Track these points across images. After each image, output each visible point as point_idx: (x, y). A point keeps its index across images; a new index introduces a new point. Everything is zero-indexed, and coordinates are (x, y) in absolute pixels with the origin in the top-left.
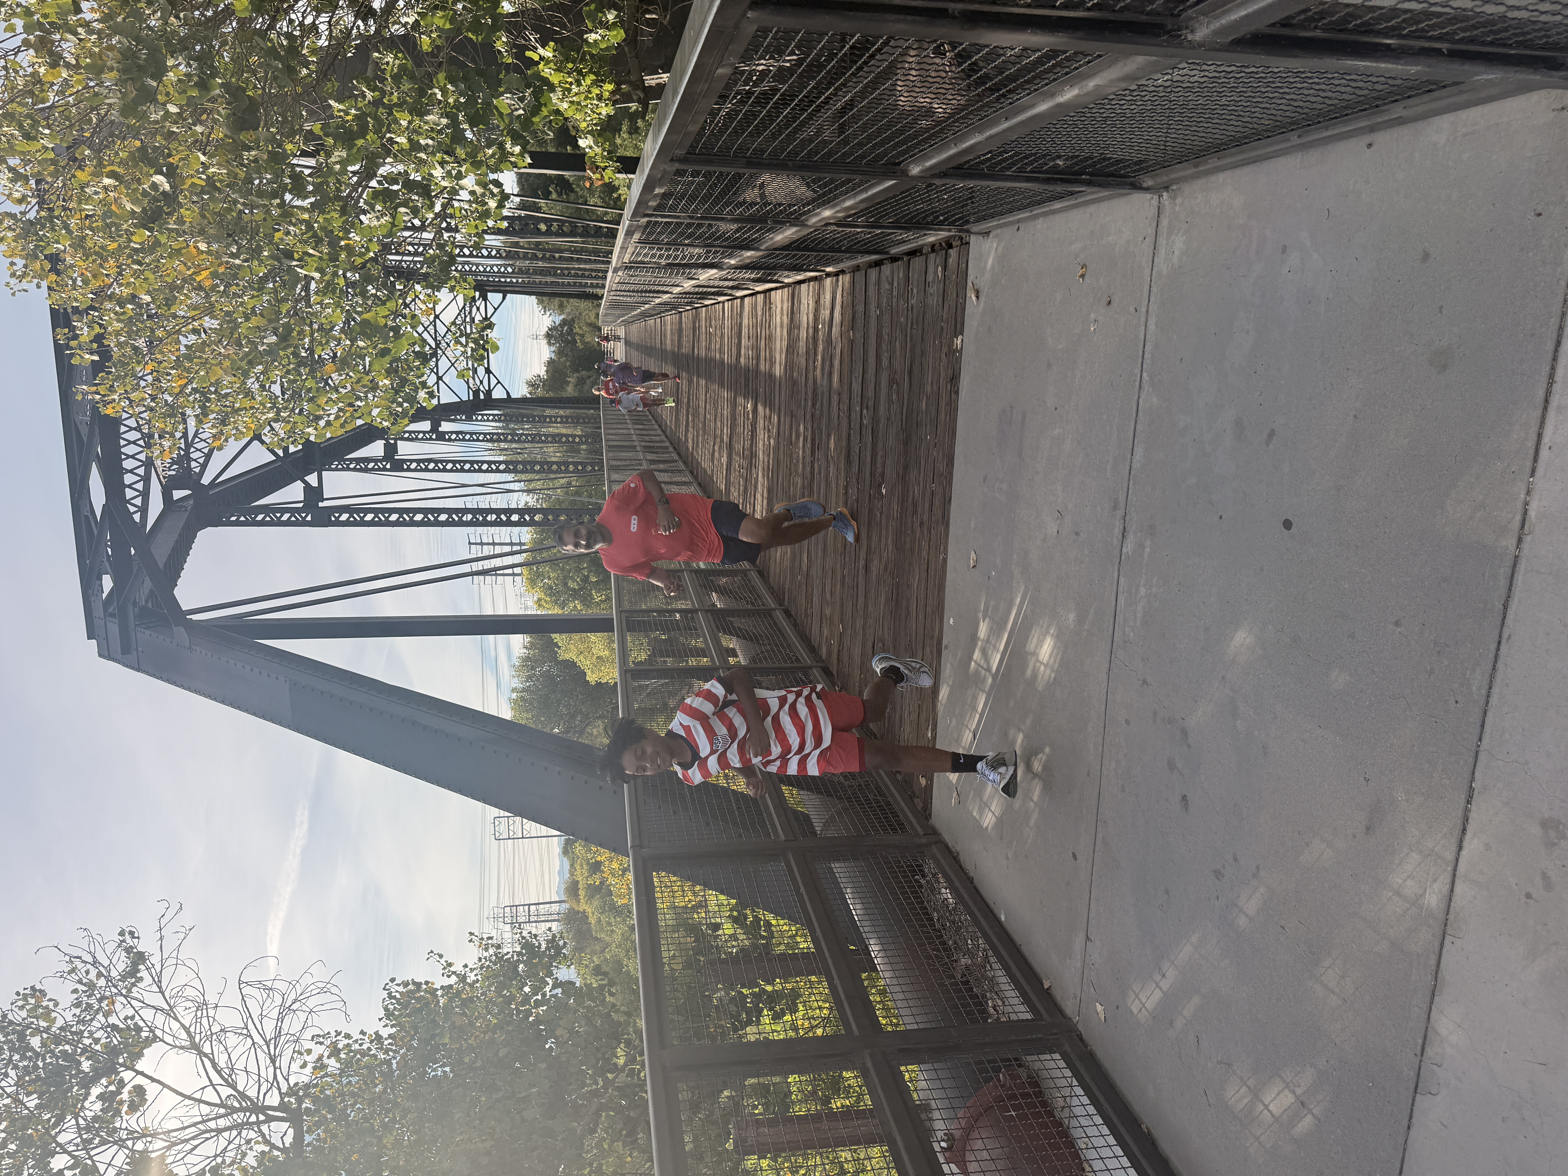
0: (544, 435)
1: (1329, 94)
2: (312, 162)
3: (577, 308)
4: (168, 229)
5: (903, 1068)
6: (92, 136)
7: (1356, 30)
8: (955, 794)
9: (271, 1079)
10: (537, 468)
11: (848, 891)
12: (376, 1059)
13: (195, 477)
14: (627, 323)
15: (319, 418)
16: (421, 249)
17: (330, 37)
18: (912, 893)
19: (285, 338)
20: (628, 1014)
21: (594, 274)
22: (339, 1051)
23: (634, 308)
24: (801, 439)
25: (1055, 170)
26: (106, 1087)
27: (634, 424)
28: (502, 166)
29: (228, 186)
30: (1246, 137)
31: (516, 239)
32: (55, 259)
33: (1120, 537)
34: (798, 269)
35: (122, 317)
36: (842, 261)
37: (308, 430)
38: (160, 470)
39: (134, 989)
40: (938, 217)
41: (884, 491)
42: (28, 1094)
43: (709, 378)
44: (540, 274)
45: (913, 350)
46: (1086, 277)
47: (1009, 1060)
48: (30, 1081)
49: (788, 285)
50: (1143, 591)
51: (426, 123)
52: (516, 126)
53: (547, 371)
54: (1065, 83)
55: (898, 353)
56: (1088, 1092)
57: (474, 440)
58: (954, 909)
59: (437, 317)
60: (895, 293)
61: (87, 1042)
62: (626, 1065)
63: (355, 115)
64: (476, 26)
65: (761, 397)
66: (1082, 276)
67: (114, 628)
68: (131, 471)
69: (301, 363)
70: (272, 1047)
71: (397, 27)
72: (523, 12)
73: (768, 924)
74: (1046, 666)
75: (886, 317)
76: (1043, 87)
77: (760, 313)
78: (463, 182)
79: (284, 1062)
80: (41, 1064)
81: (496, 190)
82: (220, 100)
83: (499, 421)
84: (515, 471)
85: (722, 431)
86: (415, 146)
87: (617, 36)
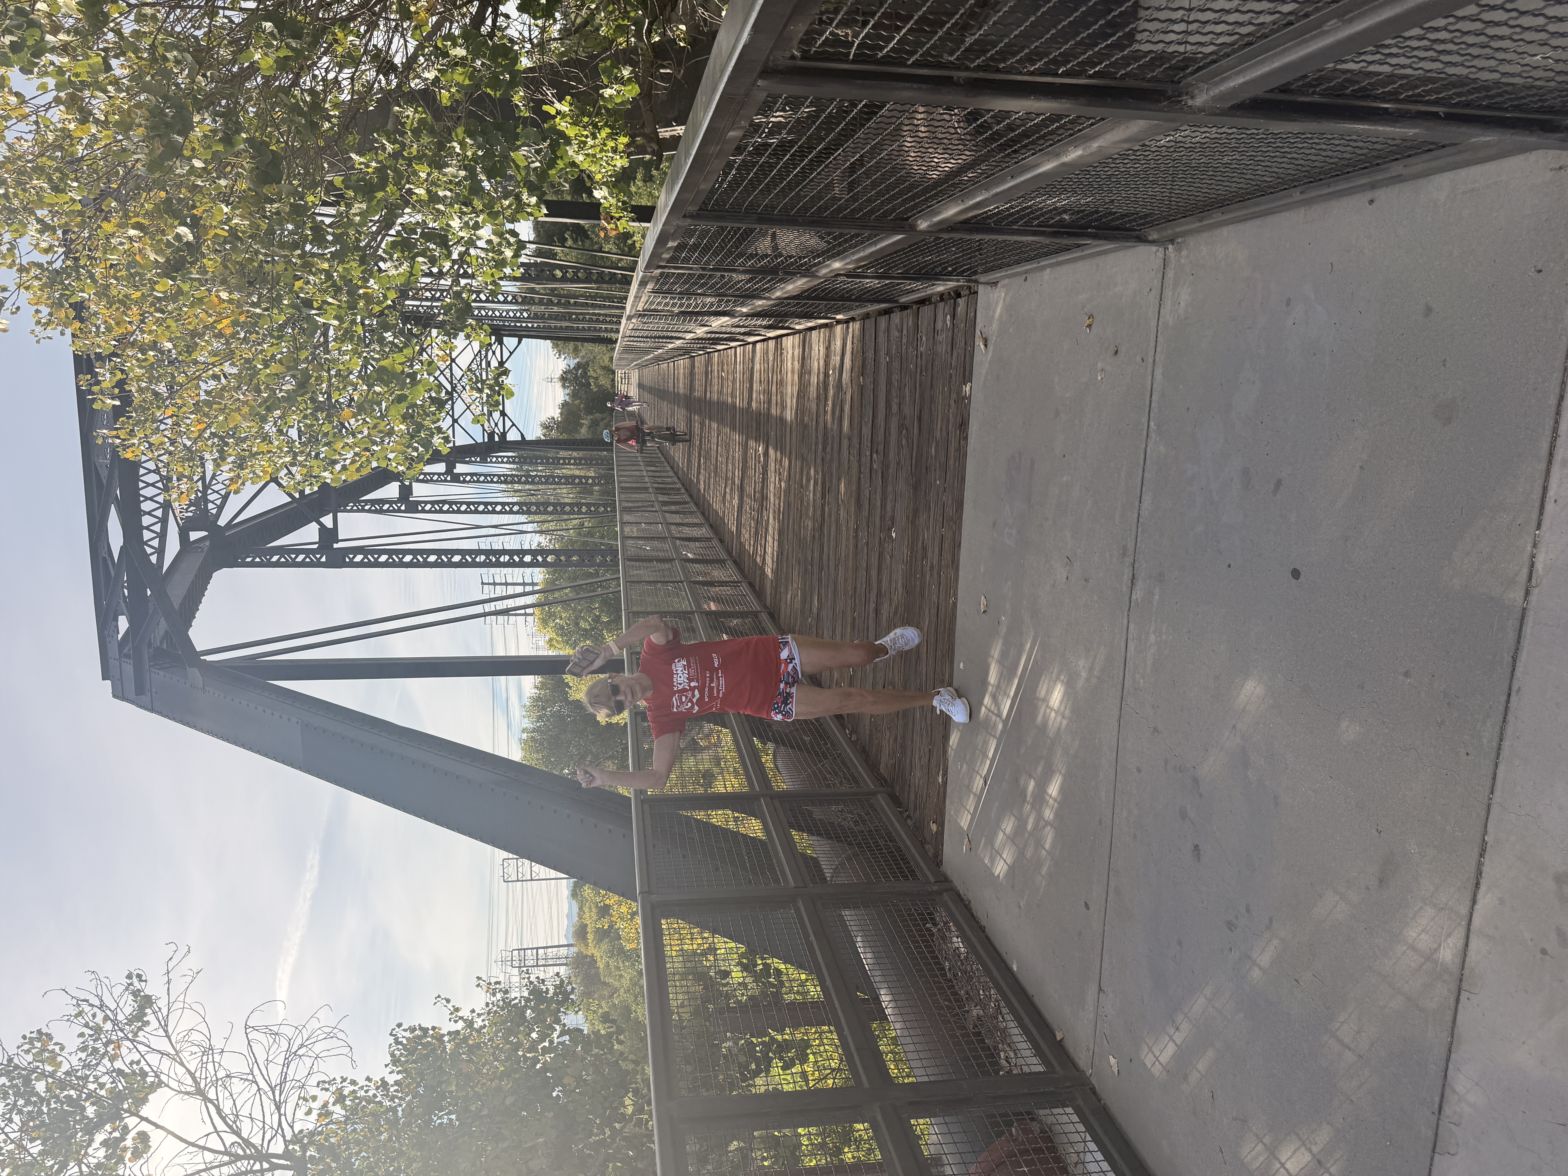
0: (558, 477)
1: (1329, 153)
2: (332, 211)
3: (591, 352)
4: (191, 279)
5: (913, 1122)
6: (119, 187)
7: (1354, 95)
8: (966, 841)
9: (275, 1126)
10: (550, 509)
11: (859, 939)
12: (382, 1106)
13: (212, 519)
14: (640, 367)
15: (335, 462)
16: (438, 294)
17: (353, 92)
18: (923, 941)
19: (303, 385)
20: (636, 1063)
21: (608, 319)
22: (344, 1097)
23: (647, 352)
24: (812, 482)
25: (1061, 224)
26: (110, 1133)
27: (646, 466)
28: (518, 216)
29: (250, 237)
30: (1248, 194)
31: (533, 285)
32: (79, 307)
33: (1129, 583)
34: (809, 316)
35: (143, 364)
36: (852, 309)
37: (323, 474)
38: (177, 512)
39: (141, 1033)
40: (946, 268)
41: (894, 535)
42: (32, 1140)
43: (721, 422)
44: (555, 319)
45: (922, 395)
46: (1093, 327)
47: (1021, 1114)
48: (35, 1126)
49: (799, 332)
50: (1152, 638)
51: (445, 175)
52: (533, 178)
53: (561, 414)
54: (1070, 144)
55: (907, 399)
56: (1102, 1148)
57: (488, 482)
58: (966, 958)
59: (453, 360)
60: (904, 340)
61: (92, 1086)
62: (633, 1114)
63: (376, 168)
64: (495, 82)
65: (772, 440)
66: (1089, 326)
67: (129, 668)
68: (149, 513)
69: (319, 407)
70: (277, 1093)
71: (417, 81)
72: (540, 67)
73: (778, 972)
74: (1057, 712)
75: (896, 364)
76: (1047, 147)
77: (771, 358)
78: (480, 232)
79: (289, 1108)
80: (45, 1110)
81: (512, 240)
82: (244, 155)
83: (514, 462)
84: (528, 512)
85: (734, 473)
86: (434, 198)
87: (632, 91)
